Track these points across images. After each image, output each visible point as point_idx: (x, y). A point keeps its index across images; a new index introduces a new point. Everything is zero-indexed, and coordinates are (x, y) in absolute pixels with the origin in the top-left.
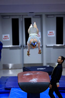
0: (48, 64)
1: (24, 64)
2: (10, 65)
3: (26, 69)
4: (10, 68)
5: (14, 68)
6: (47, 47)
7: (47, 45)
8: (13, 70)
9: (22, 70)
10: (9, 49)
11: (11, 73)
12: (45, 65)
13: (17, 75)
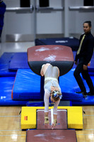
0: (71, 34)
1: (37, 35)
2: (17, 37)
3: (40, 41)
4: (16, 40)
5: (23, 40)
6: (70, 10)
7: (71, 8)
8: (21, 43)
9: (33, 44)
10: (15, 13)
11: (18, 48)
12: (67, 35)
13: (26, 51)
